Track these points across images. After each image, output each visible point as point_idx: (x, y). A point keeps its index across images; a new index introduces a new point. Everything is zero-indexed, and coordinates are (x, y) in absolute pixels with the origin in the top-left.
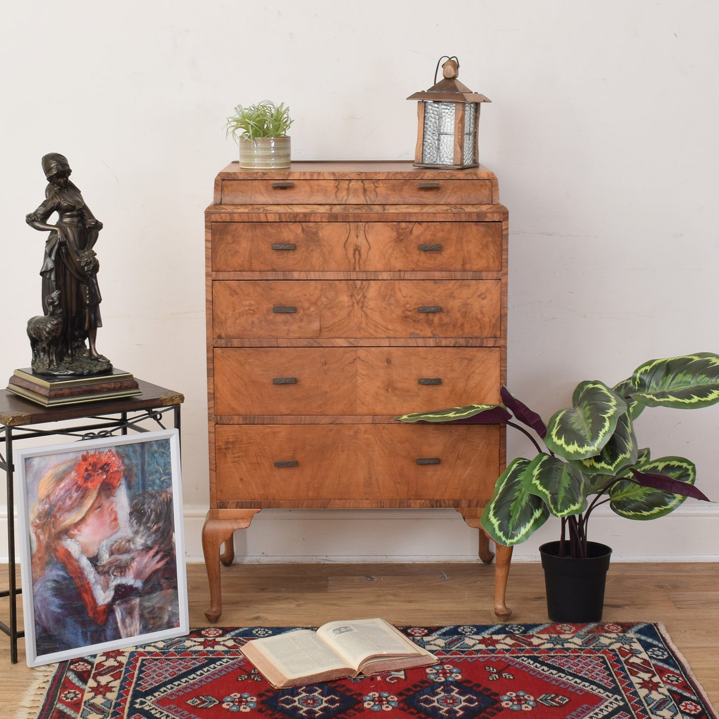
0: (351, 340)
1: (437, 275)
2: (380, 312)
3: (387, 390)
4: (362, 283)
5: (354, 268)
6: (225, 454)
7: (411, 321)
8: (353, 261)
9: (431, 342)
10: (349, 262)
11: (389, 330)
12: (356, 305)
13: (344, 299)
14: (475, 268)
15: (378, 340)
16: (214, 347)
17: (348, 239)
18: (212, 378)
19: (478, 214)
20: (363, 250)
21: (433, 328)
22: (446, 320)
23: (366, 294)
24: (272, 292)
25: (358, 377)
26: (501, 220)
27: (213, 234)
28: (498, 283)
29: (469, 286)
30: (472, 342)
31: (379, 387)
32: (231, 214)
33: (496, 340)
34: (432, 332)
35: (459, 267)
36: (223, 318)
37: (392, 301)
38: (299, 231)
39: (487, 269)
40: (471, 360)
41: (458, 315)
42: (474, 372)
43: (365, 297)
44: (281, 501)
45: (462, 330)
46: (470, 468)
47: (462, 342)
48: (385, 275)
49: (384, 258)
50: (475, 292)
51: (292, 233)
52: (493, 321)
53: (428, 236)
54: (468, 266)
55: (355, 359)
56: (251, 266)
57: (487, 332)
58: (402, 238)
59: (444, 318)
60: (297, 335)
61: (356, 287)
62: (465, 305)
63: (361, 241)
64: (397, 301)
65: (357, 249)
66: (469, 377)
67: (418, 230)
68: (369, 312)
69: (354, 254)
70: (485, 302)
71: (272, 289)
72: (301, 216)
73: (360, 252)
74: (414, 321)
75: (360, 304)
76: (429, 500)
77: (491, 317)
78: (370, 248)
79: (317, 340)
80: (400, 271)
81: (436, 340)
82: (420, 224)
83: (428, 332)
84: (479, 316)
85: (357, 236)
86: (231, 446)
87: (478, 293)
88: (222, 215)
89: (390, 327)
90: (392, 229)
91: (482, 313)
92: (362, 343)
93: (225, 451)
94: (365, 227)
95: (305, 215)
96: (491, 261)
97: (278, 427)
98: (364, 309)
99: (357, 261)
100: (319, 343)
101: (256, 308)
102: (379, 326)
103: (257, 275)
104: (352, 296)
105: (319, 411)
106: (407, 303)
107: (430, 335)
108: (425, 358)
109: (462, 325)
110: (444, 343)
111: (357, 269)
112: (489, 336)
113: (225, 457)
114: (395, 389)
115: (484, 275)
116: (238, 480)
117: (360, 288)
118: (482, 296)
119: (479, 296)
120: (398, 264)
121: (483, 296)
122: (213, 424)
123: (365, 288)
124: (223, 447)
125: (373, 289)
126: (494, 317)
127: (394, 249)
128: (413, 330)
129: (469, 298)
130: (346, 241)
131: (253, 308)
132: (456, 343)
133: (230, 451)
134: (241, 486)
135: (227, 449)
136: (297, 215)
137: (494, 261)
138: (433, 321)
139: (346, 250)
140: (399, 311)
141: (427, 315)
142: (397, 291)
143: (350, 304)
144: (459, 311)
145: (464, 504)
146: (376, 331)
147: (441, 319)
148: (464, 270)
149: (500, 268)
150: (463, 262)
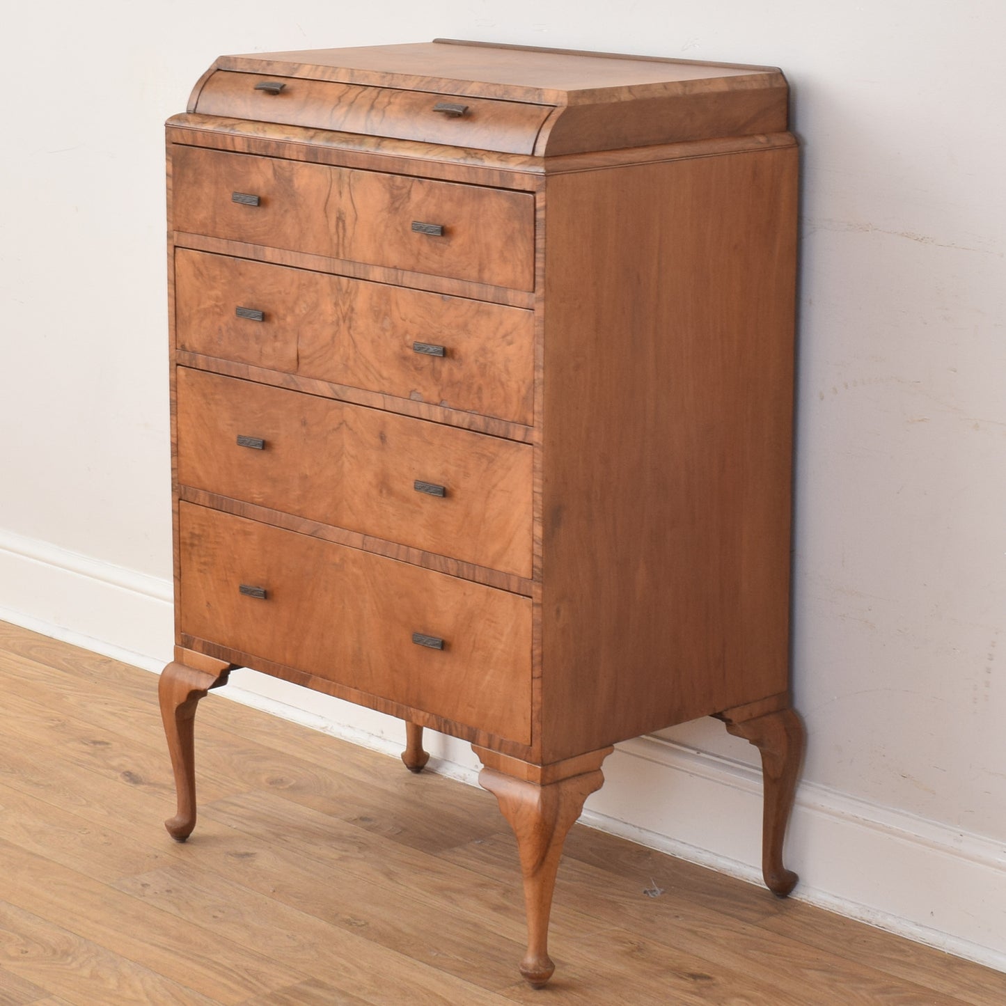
0: (337, 387)
1: (446, 284)
2: (373, 341)
3: (381, 492)
4: (349, 282)
5: (338, 254)
6: (190, 554)
7: (412, 368)
8: (335, 240)
9: (438, 414)
10: (331, 240)
11: (383, 378)
12: (341, 322)
13: (327, 307)
14: (497, 279)
15: (369, 395)
16: (178, 365)
17: (329, 196)
18: (174, 418)
19: (502, 173)
20: (349, 221)
21: (440, 387)
22: (458, 375)
23: (354, 306)
24: (241, 279)
25: (344, 458)
26: (534, 190)
27: (174, 166)
28: (530, 315)
29: (489, 314)
30: (495, 427)
31: (370, 483)
32: (193, 131)
33: (527, 430)
34: (439, 395)
35: (474, 273)
36: (187, 314)
37: (387, 323)
38: (270, 174)
39: (514, 287)
40: (491, 461)
41: (475, 369)
42: (495, 486)
43: (352, 310)
44: (253, 657)
45: (480, 399)
46: (492, 671)
47: (479, 422)
48: (377, 274)
49: (375, 241)
50: (497, 329)
51: (261, 176)
52: (523, 391)
53: (430, 208)
54: (486, 275)
55: (341, 424)
56: (215, 228)
57: (513, 410)
58: (397, 205)
59: (455, 371)
60: (271, 363)
61: (341, 290)
62: (483, 350)
63: (344, 203)
64: (394, 327)
65: (340, 219)
66: (489, 492)
67: (418, 193)
68: (357, 338)
69: (337, 225)
70: (511, 350)
71: (240, 274)
72: (274, 145)
73: (344, 222)
74: (416, 369)
75: (347, 321)
76: (435, 715)
77: (521, 383)
78: (356, 219)
79: (293, 376)
80: (395, 268)
81: (444, 411)
82: (421, 182)
83: (433, 393)
84: (504, 377)
85: (340, 193)
86: (196, 542)
87: (502, 331)
88: (184, 131)
89: (385, 374)
90: (384, 186)
91: (507, 371)
92: (351, 395)
93: (190, 548)
94: (349, 177)
95: (279, 144)
96: (519, 269)
97: (249, 524)
98: (351, 332)
99: (341, 240)
100: (297, 385)
101: (225, 305)
102: (372, 369)
103: (223, 247)
104: (336, 304)
105: (297, 508)
106: (406, 332)
107: (436, 400)
108: (431, 444)
109: (480, 389)
110: (456, 418)
111: (341, 256)
112: (516, 419)
113: (191, 559)
114: (391, 492)
115: (511, 295)
116: (205, 604)
117: (347, 292)
118: (507, 338)
119: (504, 337)
120: (394, 257)
121: (509, 338)
122: (177, 498)
123: (353, 292)
124: (188, 541)
125: (363, 296)
126: (524, 382)
127: (387, 227)
128: (415, 386)
129: (489, 339)
130: (327, 200)
131: (220, 304)
132: (471, 423)
133: (196, 548)
134: (207, 615)
135: (192, 545)
136: (267, 144)
137: (522, 272)
138: (440, 372)
139: (327, 217)
140: (395, 345)
141: (433, 361)
142: (394, 307)
143: (335, 319)
144: (476, 361)
145: (482, 736)
146: (367, 377)
147: (451, 373)
148: (480, 281)
149: (531, 286)
150: (480, 265)
